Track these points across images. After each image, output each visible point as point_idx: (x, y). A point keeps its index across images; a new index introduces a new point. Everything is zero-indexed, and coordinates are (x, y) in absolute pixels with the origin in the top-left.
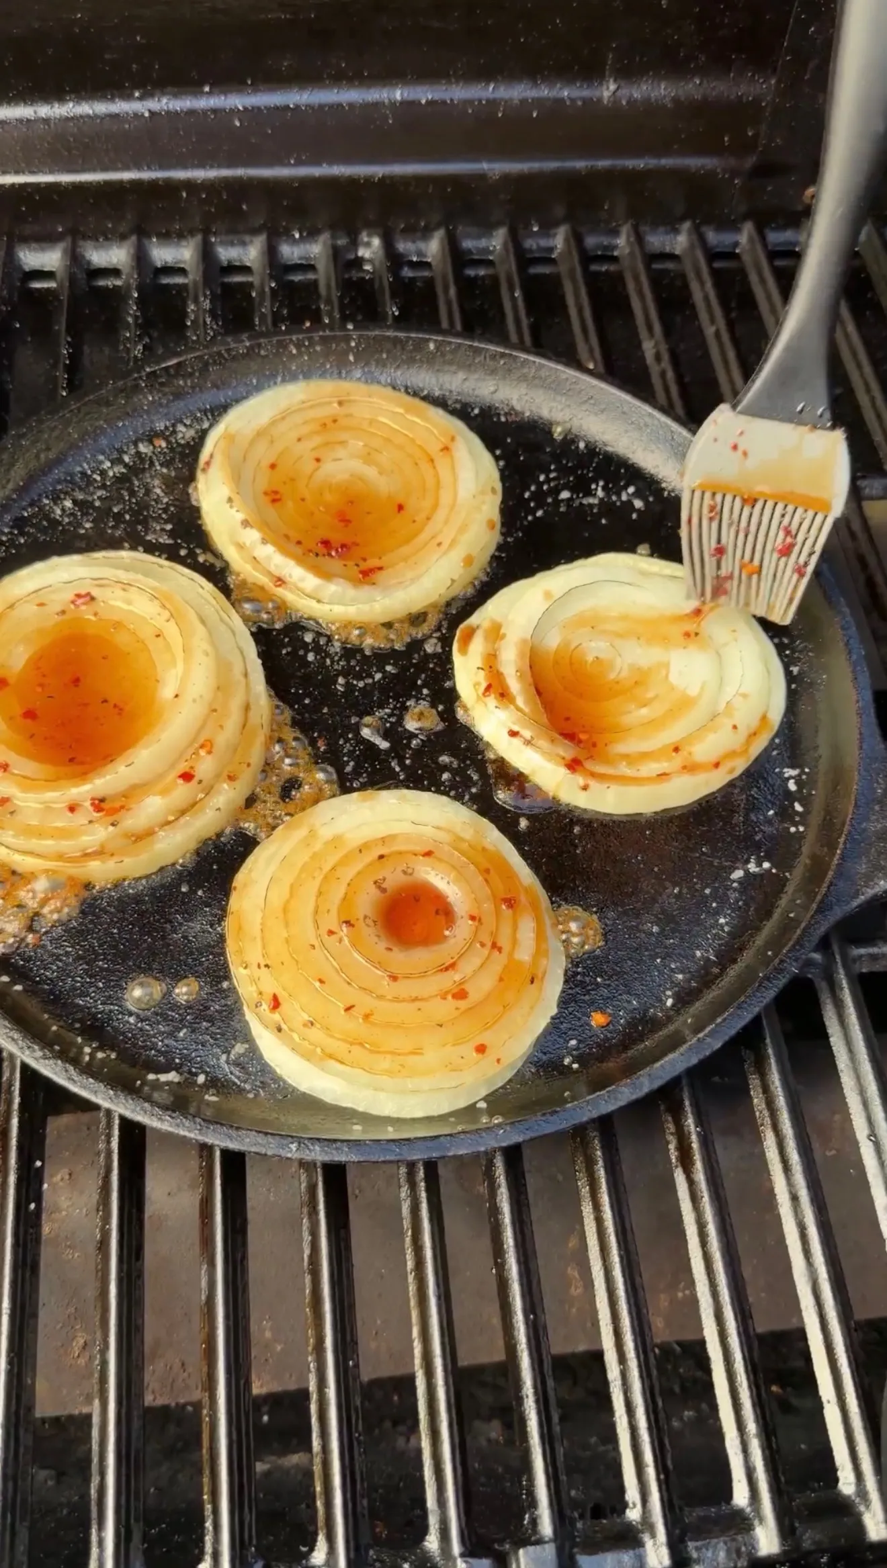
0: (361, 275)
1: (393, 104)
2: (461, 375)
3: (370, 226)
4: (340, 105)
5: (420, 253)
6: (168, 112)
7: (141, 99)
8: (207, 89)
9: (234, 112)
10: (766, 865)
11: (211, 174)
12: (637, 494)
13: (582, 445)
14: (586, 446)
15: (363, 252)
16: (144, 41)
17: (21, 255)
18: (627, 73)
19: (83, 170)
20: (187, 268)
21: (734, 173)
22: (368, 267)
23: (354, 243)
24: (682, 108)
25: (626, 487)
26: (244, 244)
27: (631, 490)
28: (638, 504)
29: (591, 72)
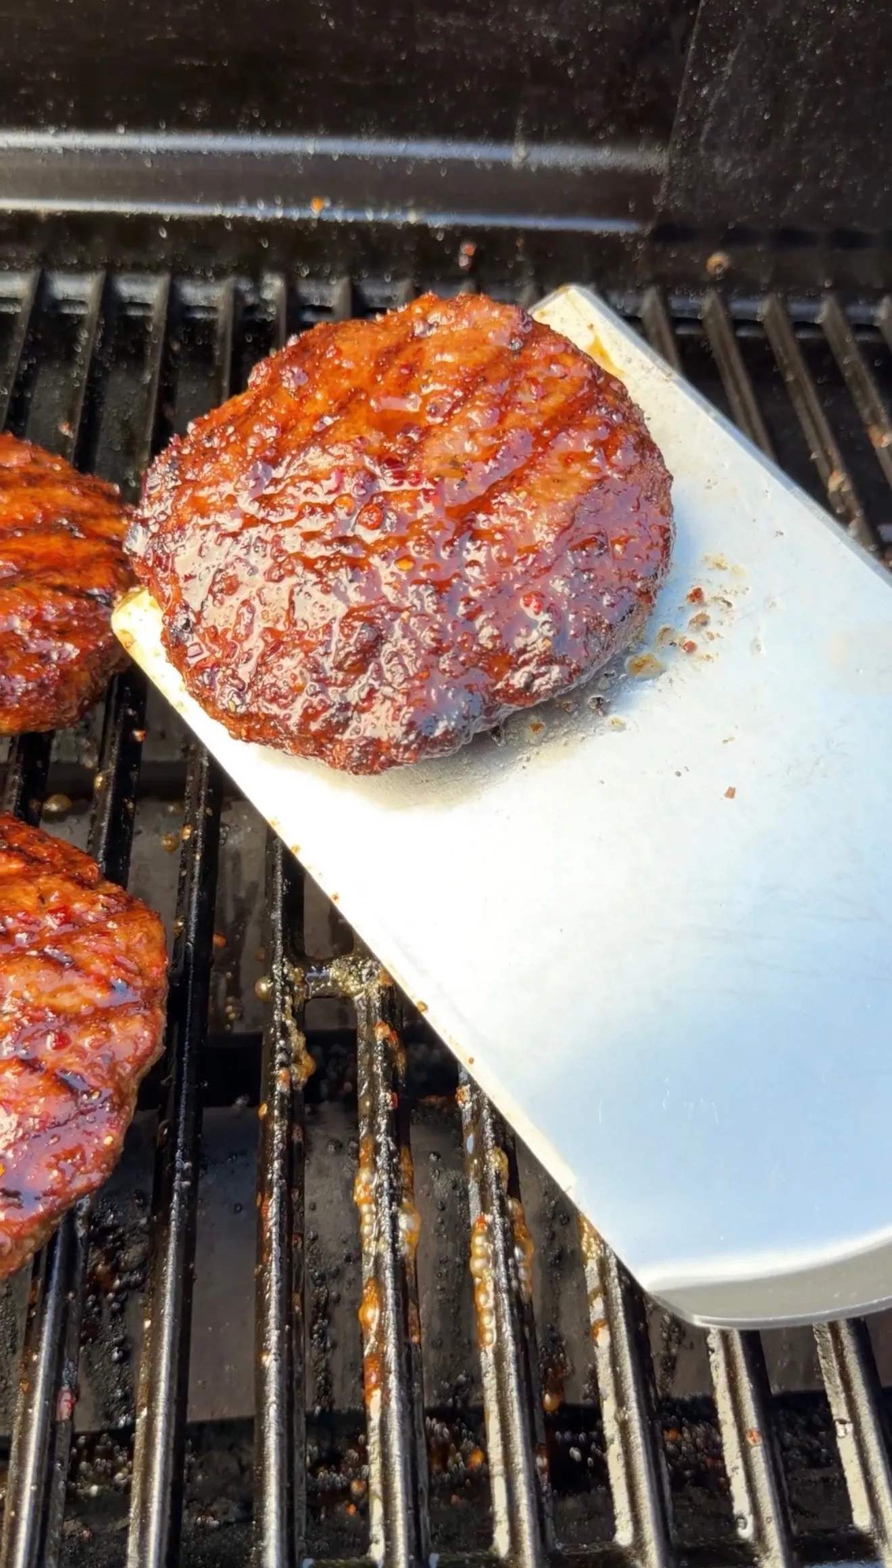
0: (265, 317)
1: (305, 157)
3: (275, 269)
4: (251, 154)
5: (322, 299)
9: (147, 154)
15: (268, 295)
16: (59, 79)
18: (536, 137)
20: (88, 301)
21: (637, 237)
22: (271, 310)
23: (257, 288)
24: (590, 175)
26: (147, 282)
29: (502, 133)
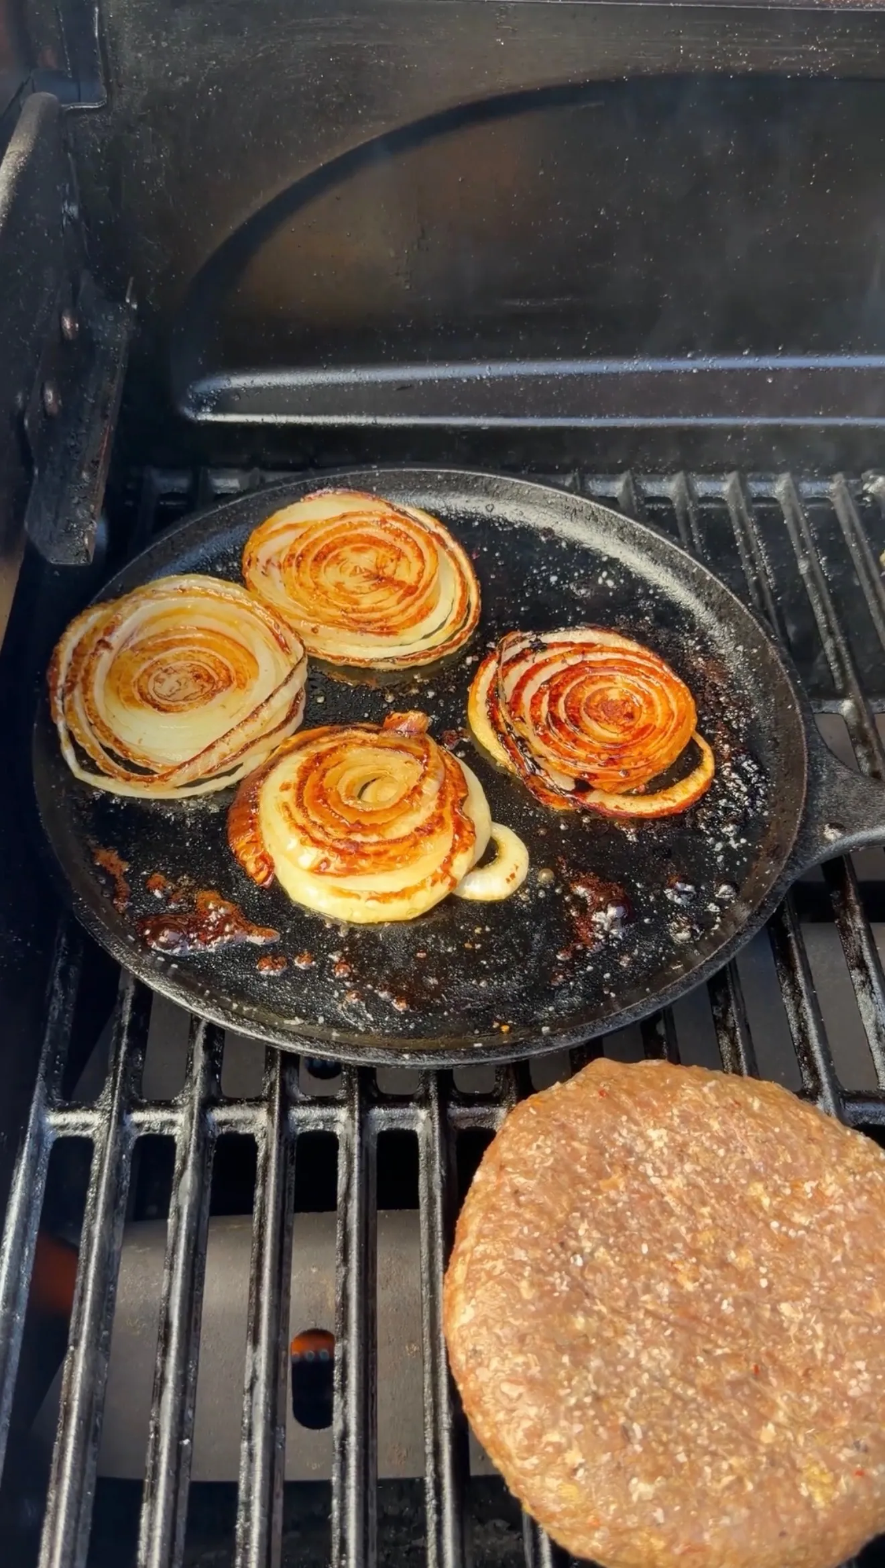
2: (464, 498)
6: (712, 371)
7: (692, 358)
8: (746, 353)
10: (743, 841)
11: (757, 421)
12: (609, 576)
13: (564, 544)
14: (567, 545)
17: (590, 484)
19: (652, 416)
25: (600, 574)
27: (605, 574)
28: (610, 583)
